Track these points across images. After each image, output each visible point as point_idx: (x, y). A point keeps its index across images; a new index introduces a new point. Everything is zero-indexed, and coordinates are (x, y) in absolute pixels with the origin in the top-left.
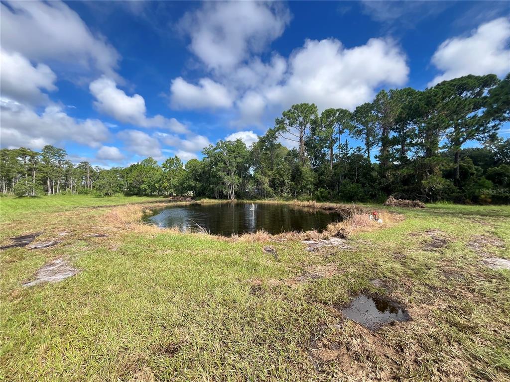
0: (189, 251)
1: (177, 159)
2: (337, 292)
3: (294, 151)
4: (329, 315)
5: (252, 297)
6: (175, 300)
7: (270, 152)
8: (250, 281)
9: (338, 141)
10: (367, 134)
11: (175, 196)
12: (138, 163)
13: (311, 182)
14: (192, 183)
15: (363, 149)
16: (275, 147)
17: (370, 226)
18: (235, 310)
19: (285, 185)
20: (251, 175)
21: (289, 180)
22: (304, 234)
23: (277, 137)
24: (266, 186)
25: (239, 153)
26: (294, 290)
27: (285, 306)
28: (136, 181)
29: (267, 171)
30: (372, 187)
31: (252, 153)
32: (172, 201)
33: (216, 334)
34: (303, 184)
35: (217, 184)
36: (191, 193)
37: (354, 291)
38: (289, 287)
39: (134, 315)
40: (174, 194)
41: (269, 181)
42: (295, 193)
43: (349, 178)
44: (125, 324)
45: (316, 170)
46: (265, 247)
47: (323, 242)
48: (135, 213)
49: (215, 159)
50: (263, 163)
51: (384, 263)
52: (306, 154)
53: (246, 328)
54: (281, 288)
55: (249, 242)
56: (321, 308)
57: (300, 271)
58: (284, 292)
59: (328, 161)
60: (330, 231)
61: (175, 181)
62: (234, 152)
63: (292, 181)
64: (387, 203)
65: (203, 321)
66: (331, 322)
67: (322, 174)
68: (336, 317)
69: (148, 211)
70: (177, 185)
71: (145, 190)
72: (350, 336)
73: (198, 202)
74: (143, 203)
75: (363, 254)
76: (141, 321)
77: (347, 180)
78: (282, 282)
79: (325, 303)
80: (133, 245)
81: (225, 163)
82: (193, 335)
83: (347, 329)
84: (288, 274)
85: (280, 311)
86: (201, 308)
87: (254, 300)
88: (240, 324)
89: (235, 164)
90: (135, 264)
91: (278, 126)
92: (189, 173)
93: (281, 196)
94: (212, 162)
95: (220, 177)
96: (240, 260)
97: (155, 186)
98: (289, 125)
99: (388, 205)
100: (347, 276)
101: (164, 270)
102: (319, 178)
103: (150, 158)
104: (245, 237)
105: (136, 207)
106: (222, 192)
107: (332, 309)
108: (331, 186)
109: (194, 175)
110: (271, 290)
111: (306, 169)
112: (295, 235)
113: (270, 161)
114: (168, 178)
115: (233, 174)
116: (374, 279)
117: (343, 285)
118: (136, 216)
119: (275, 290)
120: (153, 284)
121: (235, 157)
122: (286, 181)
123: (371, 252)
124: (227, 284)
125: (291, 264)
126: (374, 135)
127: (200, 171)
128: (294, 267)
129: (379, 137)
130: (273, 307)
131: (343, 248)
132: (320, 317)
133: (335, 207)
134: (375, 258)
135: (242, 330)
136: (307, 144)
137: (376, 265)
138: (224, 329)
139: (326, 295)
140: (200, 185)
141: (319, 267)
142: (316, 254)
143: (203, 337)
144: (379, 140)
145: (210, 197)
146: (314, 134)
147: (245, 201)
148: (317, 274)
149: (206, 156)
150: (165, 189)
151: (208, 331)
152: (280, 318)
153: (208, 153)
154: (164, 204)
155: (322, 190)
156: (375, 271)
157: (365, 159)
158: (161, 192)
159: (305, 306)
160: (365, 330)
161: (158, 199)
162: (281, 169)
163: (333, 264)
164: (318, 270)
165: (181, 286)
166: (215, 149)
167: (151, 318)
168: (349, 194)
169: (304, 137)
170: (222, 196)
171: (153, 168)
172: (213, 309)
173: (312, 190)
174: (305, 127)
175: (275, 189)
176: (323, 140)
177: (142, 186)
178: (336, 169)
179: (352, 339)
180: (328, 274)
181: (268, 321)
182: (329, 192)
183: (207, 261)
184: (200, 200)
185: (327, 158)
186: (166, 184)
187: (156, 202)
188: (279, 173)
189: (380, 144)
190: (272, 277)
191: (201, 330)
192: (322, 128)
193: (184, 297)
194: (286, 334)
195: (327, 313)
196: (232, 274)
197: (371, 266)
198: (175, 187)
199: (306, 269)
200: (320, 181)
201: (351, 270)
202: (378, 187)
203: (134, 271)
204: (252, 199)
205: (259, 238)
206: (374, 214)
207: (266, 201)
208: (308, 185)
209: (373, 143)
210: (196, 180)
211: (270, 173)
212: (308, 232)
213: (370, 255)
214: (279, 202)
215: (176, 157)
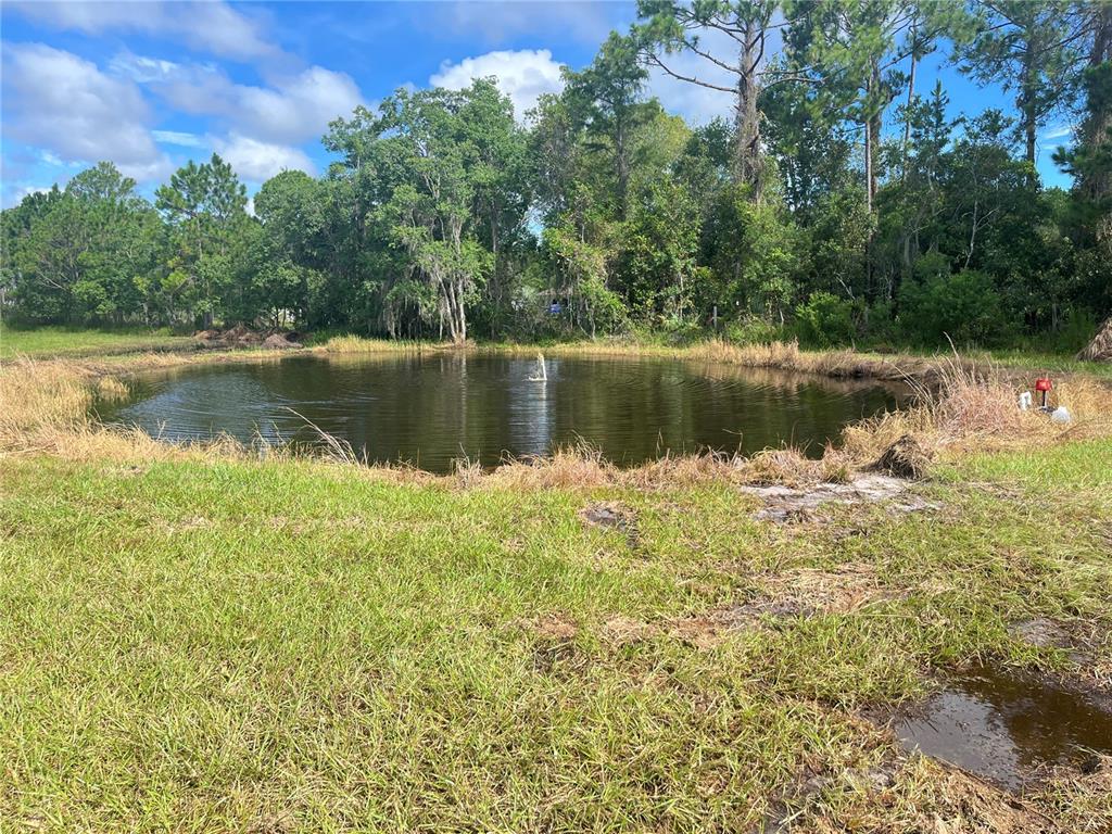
0: (282, 521)
1: (222, 170)
2: (877, 662)
3: (715, 133)
4: (844, 741)
5: (541, 678)
6: (229, 689)
7: (615, 138)
8: (528, 623)
9: (905, 90)
10: (1028, 58)
11: (218, 329)
12: (55, 188)
13: (783, 267)
14: (291, 274)
15: (1009, 122)
16: (636, 115)
17: (1017, 432)
18: (473, 723)
19: (672, 281)
20: (534, 240)
21: (692, 260)
22: (749, 464)
23: (642, 74)
24: (596, 285)
25: (482, 144)
26: (705, 656)
27: (667, 709)
28: (50, 264)
29: (598, 220)
30: (1036, 283)
31: (537, 143)
32: (210, 348)
33: (397, 804)
34: (750, 274)
35: (393, 276)
36: (287, 318)
37: (943, 658)
38: (685, 644)
39: (68, 742)
40: (215, 322)
41: (610, 265)
42: (713, 316)
43: (942, 249)
44: (36, 771)
45: (805, 219)
46: (587, 506)
47: (825, 490)
48: (55, 390)
49: (379, 171)
50: (582, 188)
51: (1070, 562)
52: (763, 147)
53: (516, 781)
54: (652, 648)
55: (527, 490)
56: (811, 717)
57: (727, 588)
58: (662, 663)
59: (858, 177)
60: (857, 451)
61: (216, 265)
62: (460, 137)
63: (701, 263)
64: (1094, 349)
65: (343, 760)
66: (852, 764)
67: (827, 233)
68: (871, 748)
69: (107, 383)
70: (228, 280)
71: (93, 304)
72: (924, 808)
73: (317, 350)
74: (85, 354)
75: (987, 531)
76: (95, 761)
77: (933, 256)
78: (655, 630)
79: (829, 701)
80: (53, 499)
81: (422, 187)
82: (304, 807)
83: (912, 786)
84: (684, 601)
85: (649, 727)
86: (337, 716)
87: (545, 690)
88: (490, 768)
89: (465, 192)
90: (61, 568)
91: (648, 21)
92: (274, 231)
93: (658, 326)
94: (366, 184)
95: (404, 248)
96: (490, 550)
97: (133, 286)
98: (696, 17)
99: (1097, 359)
100: (918, 609)
101: (183, 591)
102: (815, 250)
103: (103, 165)
104: (510, 474)
105: (59, 368)
106: (413, 309)
107: (853, 717)
108: (866, 282)
109: (293, 237)
110: (611, 654)
111: (763, 211)
112: (713, 467)
113: (614, 179)
114: (188, 250)
115: (457, 233)
116: (1026, 620)
117: (901, 637)
118: (59, 403)
119: (629, 655)
120: (141, 637)
121: (467, 163)
122: (679, 264)
123: (1019, 523)
124: (437, 636)
125: (695, 567)
126: (1059, 60)
127: (318, 220)
128: (707, 577)
129: (1077, 68)
130: (621, 714)
131: (907, 508)
132: (807, 747)
133: (876, 368)
134: (1035, 544)
135: (500, 790)
136: (768, 103)
137: (1037, 569)
138: (427, 788)
139: (832, 673)
140: (322, 280)
141: (807, 578)
142: (797, 530)
143: (346, 812)
144: (1075, 82)
145: (365, 332)
146: (800, 59)
147: (510, 349)
148: (799, 600)
149: (341, 156)
150: (177, 297)
151: (363, 794)
152: (645, 750)
153: (350, 146)
154: (175, 361)
155: (827, 297)
156: (1034, 589)
157: (1015, 166)
158: (162, 311)
159: (746, 708)
160: (983, 790)
161: (149, 340)
162: (657, 212)
163: (862, 567)
164: (802, 585)
165: (254, 642)
166: (378, 128)
167: (137, 752)
168: (940, 313)
169: (757, 70)
170: (413, 326)
171: (121, 210)
172: (383, 718)
173: (787, 300)
174: (763, 27)
175: (632, 300)
176: (840, 84)
177: (80, 287)
178: (887, 211)
179: (930, 817)
180: (840, 600)
181: (601, 756)
182: (855, 309)
183: (355, 556)
184: (324, 341)
185: (854, 162)
186: (178, 278)
187: (144, 351)
188: (647, 229)
189: (1082, 100)
190: (617, 610)
191: (337, 791)
192: (835, 32)
193: (264, 679)
194: (673, 801)
195: (833, 734)
196: (455, 599)
197: (1018, 573)
198: (218, 289)
199: (753, 582)
200: (820, 264)
201: (937, 587)
202: (1060, 285)
203: (60, 591)
204: (536, 340)
205: (565, 474)
206: (1038, 387)
207: (596, 348)
208: (768, 278)
209: (1052, 96)
210: (303, 259)
211: (611, 229)
212: (765, 456)
213: (1015, 535)
214: (647, 351)
215: (217, 161)
